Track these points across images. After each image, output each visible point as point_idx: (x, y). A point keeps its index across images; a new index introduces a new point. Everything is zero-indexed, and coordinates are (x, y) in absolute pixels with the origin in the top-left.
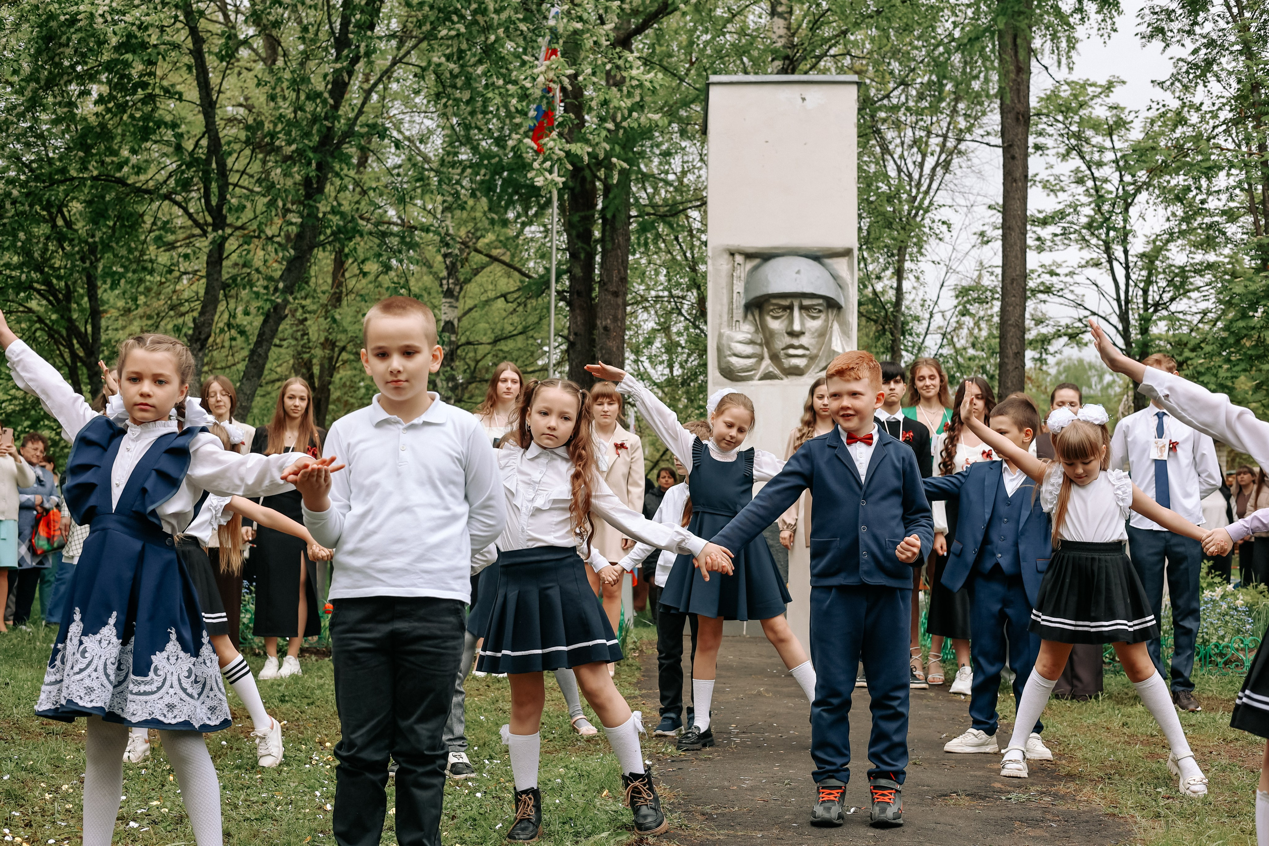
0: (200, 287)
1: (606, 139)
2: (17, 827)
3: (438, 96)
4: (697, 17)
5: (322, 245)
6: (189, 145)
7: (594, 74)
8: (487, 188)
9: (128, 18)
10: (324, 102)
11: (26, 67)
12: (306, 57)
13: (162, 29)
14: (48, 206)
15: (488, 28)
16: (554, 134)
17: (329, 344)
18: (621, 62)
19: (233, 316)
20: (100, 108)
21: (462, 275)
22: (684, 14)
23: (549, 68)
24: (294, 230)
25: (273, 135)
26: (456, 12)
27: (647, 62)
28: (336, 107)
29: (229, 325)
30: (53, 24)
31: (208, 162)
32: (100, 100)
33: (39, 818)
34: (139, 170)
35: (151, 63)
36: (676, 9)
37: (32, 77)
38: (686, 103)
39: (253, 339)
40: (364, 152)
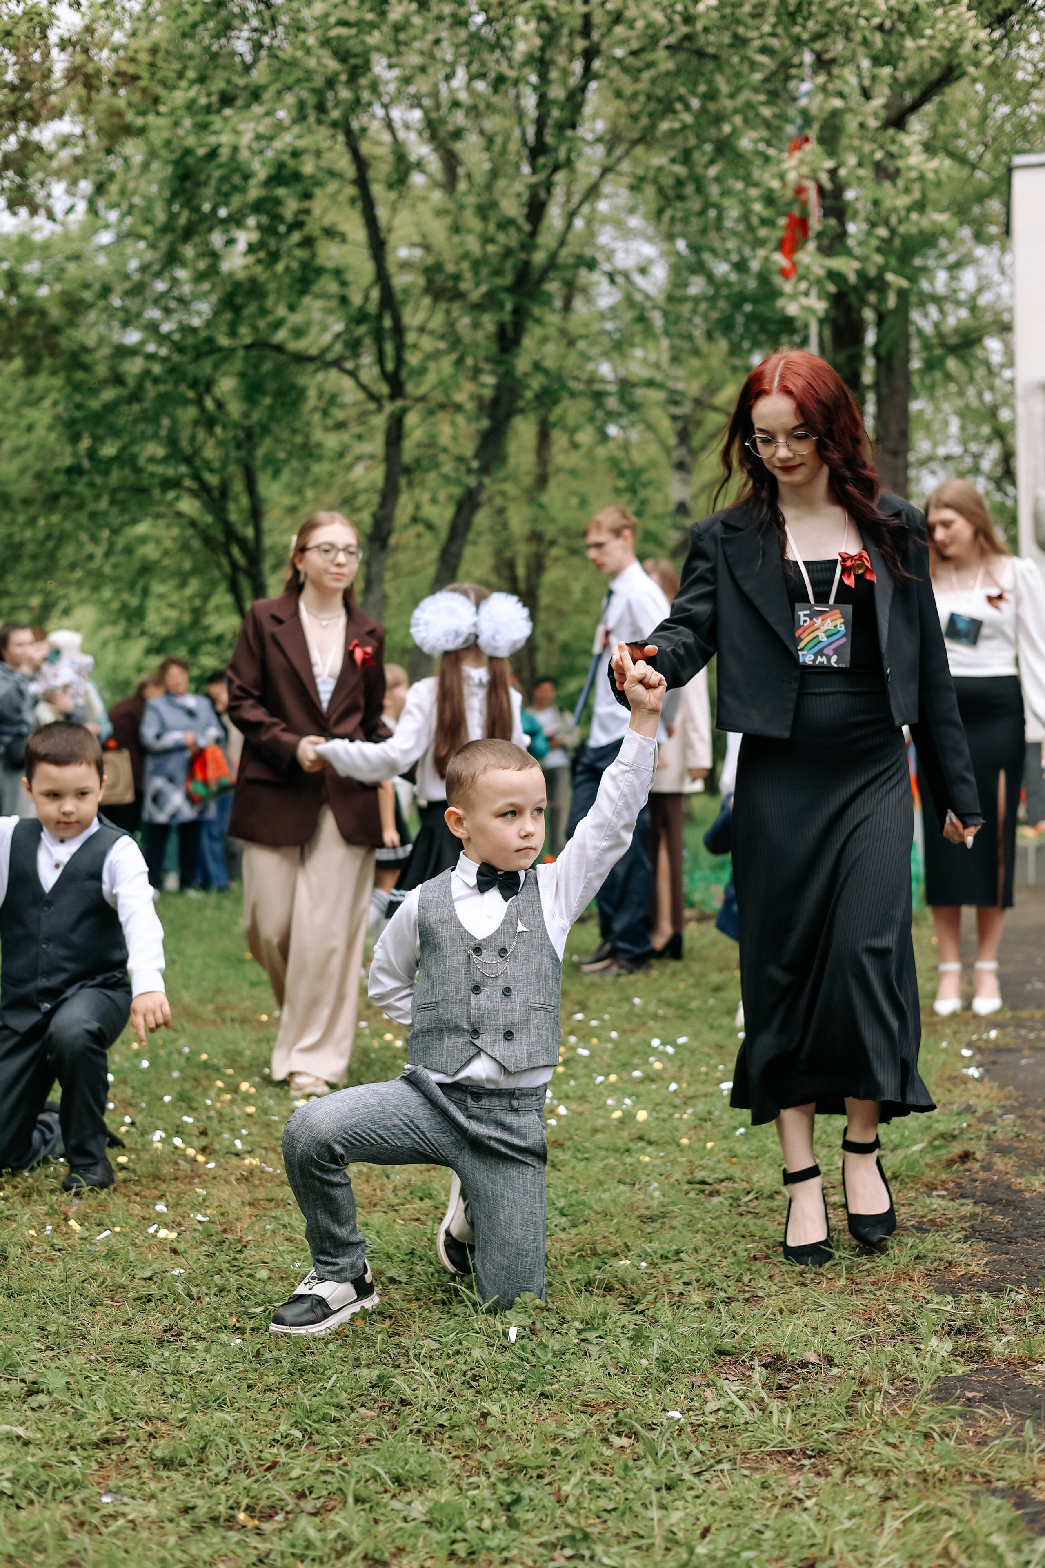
0: (378, 475)
1: (878, 250)
2: (190, 1135)
3: (660, 212)
4: (993, 83)
5: (522, 411)
6: (357, 299)
7: (860, 165)
8: (726, 326)
9: (278, 144)
10: (519, 229)
11: (160, 216)
12: (494, 174)
13: (318, 154)
14: (194, 384)
15: (718, 119)
16: (811, 246)
17: (536, 537)
18: (894, 149)
19: (418, 507)
20: (250, 259)
21: (697, 440)
22: (974, 81)
23: (802, 162)
24: (488, 393)
25: (457, 278)
26: (681, 99)
27: (929, 148)
28: (533, 234)
29: (415, 520)
30: (190, 160)
31: (379, 317)
32: (252, 248)
33: (215, 1124)
34: (298, 333)
35: (307, 196)
36: (963, 74)
37: (167, 228)
38: (981, 197)
39: (444, 534)
40: (571, 289)
